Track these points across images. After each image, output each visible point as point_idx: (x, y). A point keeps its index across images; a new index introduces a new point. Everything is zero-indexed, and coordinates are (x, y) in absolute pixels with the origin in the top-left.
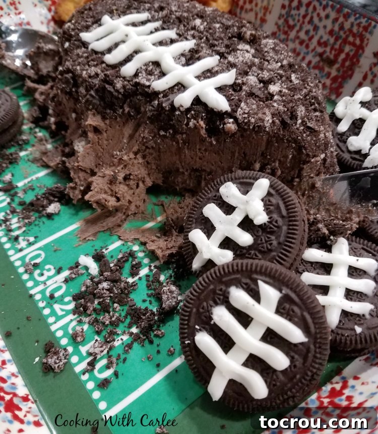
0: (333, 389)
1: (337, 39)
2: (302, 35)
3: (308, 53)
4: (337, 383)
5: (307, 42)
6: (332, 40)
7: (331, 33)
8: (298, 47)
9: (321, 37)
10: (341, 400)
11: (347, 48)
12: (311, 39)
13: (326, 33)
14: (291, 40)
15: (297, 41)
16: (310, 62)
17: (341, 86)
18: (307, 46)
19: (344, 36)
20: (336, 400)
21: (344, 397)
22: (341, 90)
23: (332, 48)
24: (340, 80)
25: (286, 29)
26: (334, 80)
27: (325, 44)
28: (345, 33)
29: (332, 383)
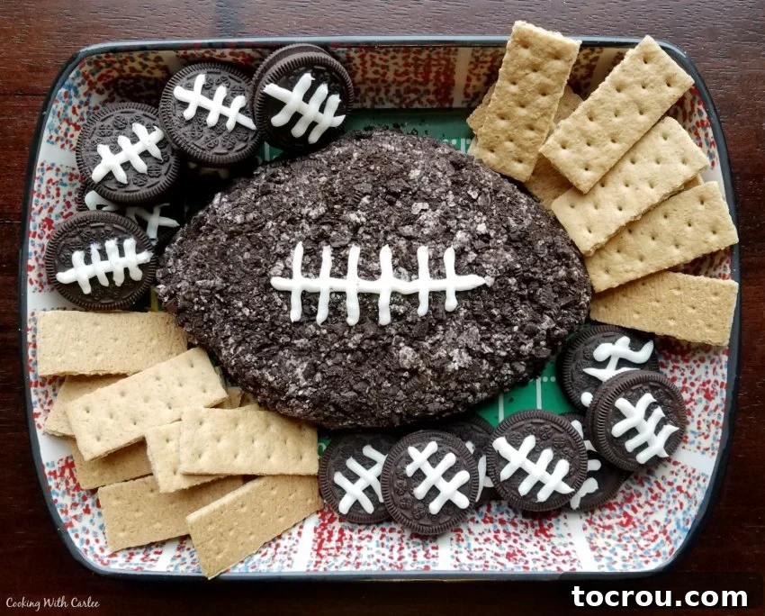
1: (417, 67)
2: (370, 75)
3: (389, 86)
5: (381, 78)
6: (412, 69)
7: (407, 65)
8: (374, 86)
9: (396, 71)
11: (434, 69)
12: (384, 75)
13: (400, 67)
16: (398, 91)
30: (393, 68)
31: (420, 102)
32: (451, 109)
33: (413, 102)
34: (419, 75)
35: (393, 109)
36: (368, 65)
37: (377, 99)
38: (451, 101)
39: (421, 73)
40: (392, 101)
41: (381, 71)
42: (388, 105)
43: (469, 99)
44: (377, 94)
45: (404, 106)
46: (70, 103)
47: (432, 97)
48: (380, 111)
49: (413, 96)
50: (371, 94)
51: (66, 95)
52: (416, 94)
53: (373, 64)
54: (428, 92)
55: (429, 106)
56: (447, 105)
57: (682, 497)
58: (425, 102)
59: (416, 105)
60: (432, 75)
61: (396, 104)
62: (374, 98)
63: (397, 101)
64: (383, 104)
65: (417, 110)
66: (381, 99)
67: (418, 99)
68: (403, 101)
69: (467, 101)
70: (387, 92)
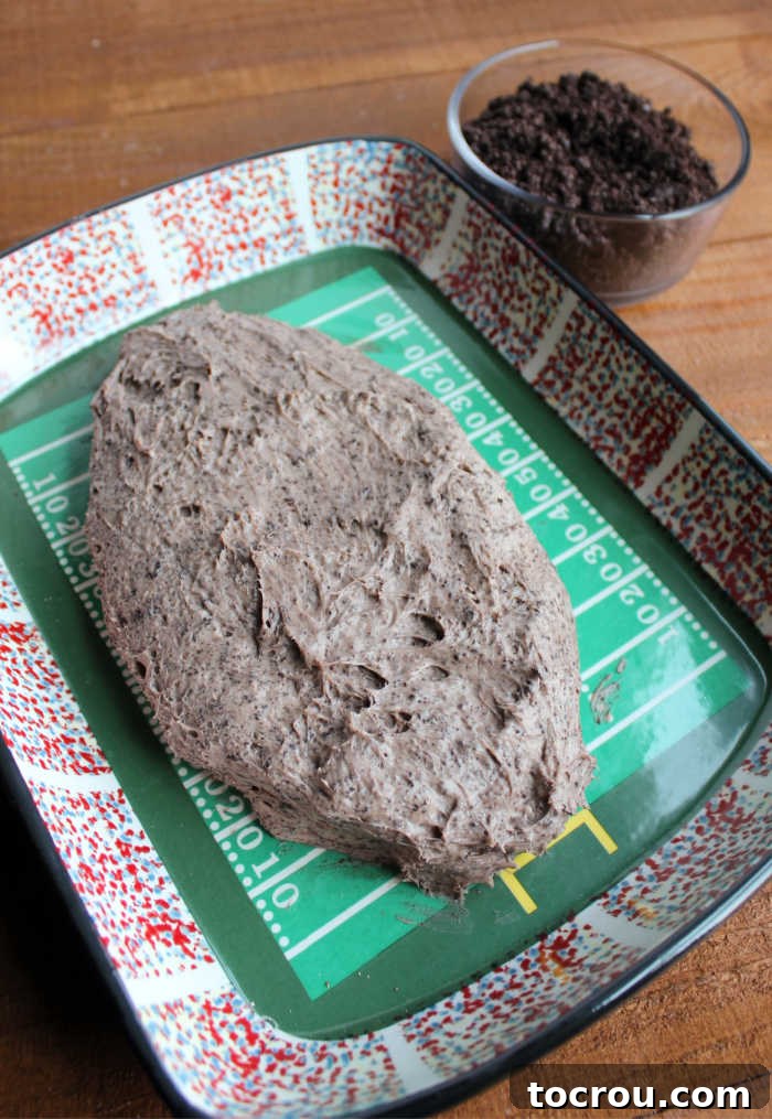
0: (560, 938)
1: (641, 404)
2: (593, 377)
3: (600, 407)
4: (566, 931)
5: (600, 390)
6: (634, 403)
7: (634, 391)
8: (587, 394)
9: (620, 392)
10: (563, 953)
11: (654, 422)
12: (606, 388)
13: (626, 389)
14: (578, 378)
15: (586, 384)
16: (602, 422)
17: (642, 472)
18: (600, 397)
19: (650, 404)
20: (559, 953)
21: (567, 950)
22: (642, 478)
23: (634, 414)
24: (641, 462)
25: (571, 359)
26: (635, 459)
27: (625, 404)
28: (652, 400)
29: (560, 931)
30: (620, 385)
31: (610, 456)
32: (630, 495)
33: (605, 448)
34: (635, 419)
35: (580, 440)
36: (602, 359)
37: (576, 414)
38: (639, 483)
39: (639, 418)
40: (587, 428)
41: (607, 380)
42: (580, 431)
43: (656, 500)
44: (582, 408)
45: (592, 446)
46: (355, 160)
47: (626, 461)
48: (567, 427)
49: (610, 441)
50: (577, 403)
51: (361, 151)
52: (615, 441)
53: (606, 364)
54: (627, 449)
55: (614, 469)
56: (631, 485)
57: (343, 175)
58: (615, 461)
59: (604, 456)
60: (647, 431)
61: (587, 435)
62: (575, 409)
63: (592, 433)
64: (577, 424)
65: (600, 462)
66: (580, 417)
67: (611, 451)
68: (597, 438)
69: (653, 500)
70: (593, 413)
